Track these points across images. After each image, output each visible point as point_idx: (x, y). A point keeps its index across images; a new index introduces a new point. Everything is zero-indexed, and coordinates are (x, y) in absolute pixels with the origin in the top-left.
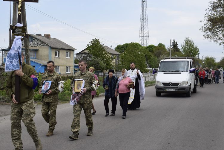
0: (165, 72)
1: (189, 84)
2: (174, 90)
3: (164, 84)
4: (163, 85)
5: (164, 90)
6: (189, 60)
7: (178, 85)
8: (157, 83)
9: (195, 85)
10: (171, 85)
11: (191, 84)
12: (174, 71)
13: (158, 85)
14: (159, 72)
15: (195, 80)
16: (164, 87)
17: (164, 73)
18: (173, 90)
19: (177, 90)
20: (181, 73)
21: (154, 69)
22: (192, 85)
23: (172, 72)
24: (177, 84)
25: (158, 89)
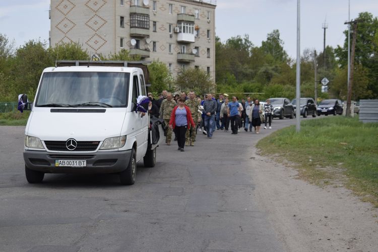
0: (56, 107)
1: (129, 146)
2: (82, 166)
3: (51, 144)
4: (49, 148)
5: (52, 165)
6: (132, 71)
7: (95, 149)
8: (30, 141)
9: (149, 146)
10: (71, 147)
11: (135, 145)
12: (84, 105)
13: (33, 147)
14: (36, 106)
15: (150, 129)
16: (51, 155)
17: (52, 111)
18: (78, 166)
19: (91, 165)
20: (104, 111)
21: (20, 96)
22: (138, 148)
23: (79, 106)
24: (92, 145)
25: (32, 160)
